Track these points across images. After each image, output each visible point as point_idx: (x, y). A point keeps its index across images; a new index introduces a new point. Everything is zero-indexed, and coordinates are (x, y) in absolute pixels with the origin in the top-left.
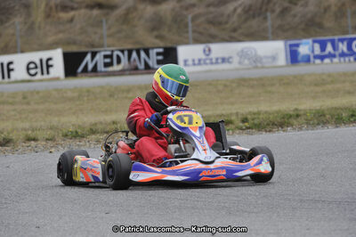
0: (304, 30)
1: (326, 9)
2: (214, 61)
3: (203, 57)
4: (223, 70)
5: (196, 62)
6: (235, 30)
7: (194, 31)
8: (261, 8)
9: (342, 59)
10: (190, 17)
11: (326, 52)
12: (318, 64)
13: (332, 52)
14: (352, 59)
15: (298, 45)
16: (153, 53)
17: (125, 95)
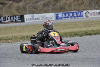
0: (60, 10)
1: (66, 4)
2: (35, 19)
3: (32, 18)
4: (37, 22)
5: (30, 19)
6: (40, 10)
7: (29, 11)
8: (48, 4)
9: (71, 18)
10: (28, 7)
11: (66, 16)
12: (64, 20)
13: (68, 16)
14: (74, 18)
15: (58, 14)
16: (17, 17)
17: (10, 29)
